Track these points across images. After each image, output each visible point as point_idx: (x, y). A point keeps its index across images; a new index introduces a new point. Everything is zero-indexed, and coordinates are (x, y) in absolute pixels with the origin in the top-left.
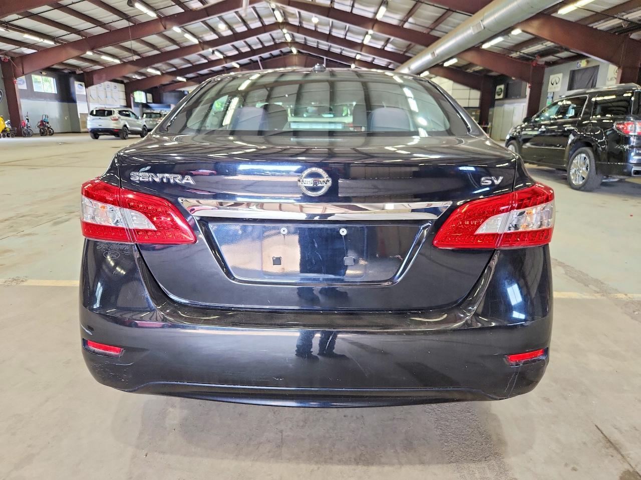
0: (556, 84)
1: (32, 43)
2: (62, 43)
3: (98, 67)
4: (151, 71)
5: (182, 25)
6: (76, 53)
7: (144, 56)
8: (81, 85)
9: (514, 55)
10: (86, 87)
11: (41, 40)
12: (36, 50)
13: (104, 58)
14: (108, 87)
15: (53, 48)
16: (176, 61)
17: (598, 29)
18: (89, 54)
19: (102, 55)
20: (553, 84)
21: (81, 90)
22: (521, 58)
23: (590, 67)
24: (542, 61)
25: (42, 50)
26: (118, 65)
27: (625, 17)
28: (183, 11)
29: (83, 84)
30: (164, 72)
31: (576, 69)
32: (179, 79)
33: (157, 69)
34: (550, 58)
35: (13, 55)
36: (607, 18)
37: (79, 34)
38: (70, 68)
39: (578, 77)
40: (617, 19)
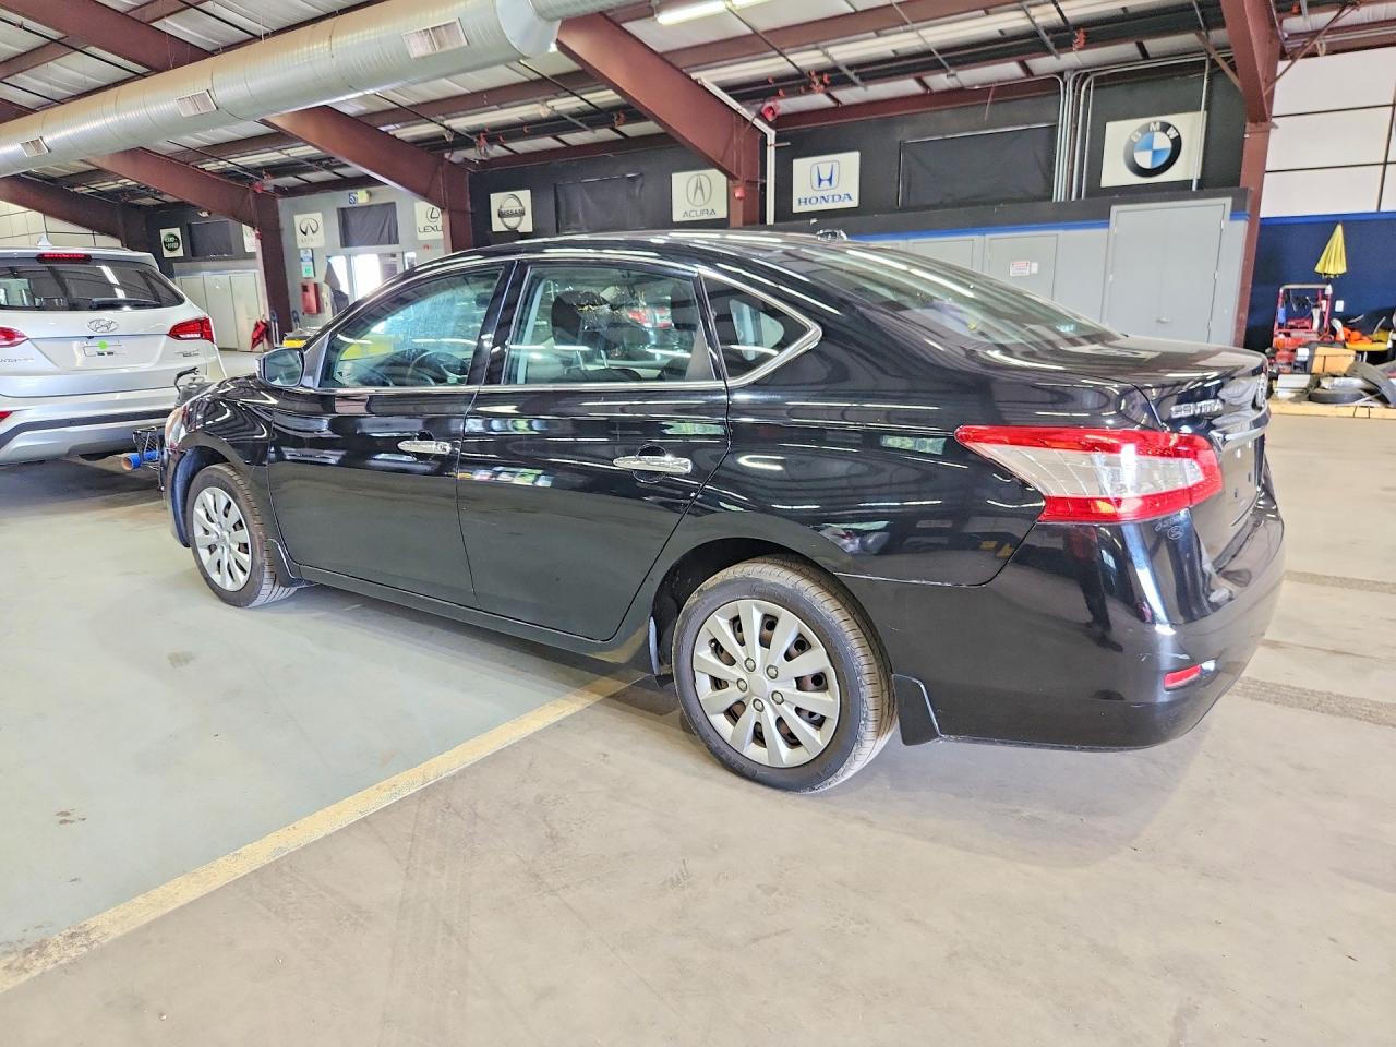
0: (313, 232)
9: (211, 166)
17: (398, 136)
20: (305, 233)
22: (224, 173)
23: (377, 206)
24: (270, 182)
27: (446, 123)
31: (348, 205)
34: (290, 180)
36: (416, 119)
39: (354, 221)
40: (434, 125)
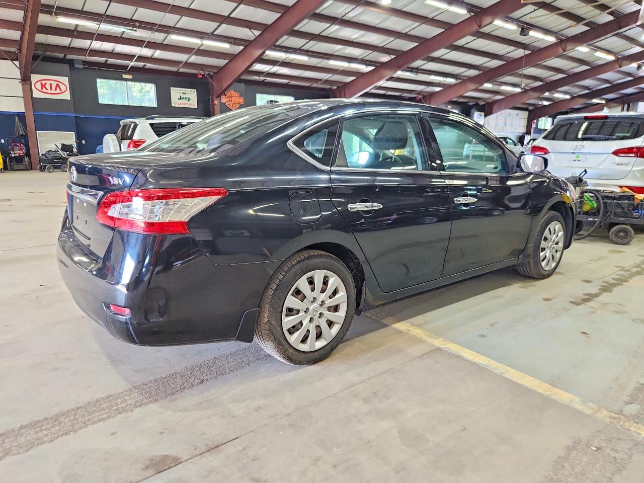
1: (438, 82)
2: (463, 79)
3: (498, 97)
4: (559, 96)
5: (591, 43)
6: (473, 86)
7: (548, 82)
8: (480, 115)
10: (486, 116)
11: (445, 79)
12: (441, 87)
13: (504, 88)
14: (510, 114)
15: (455, 85)
16: (587, 82)
18: (488, 86)
19: (502, 85)
21: (480, 120)
25: (447, 87)
26: (519, 93)
28: (589, 28)
29: (483, 114)
30: (574, 95)
32: (595, 101)
33: (565, 93)
35: (425, 94)
37: (477, 69)
38: (474, 100)
